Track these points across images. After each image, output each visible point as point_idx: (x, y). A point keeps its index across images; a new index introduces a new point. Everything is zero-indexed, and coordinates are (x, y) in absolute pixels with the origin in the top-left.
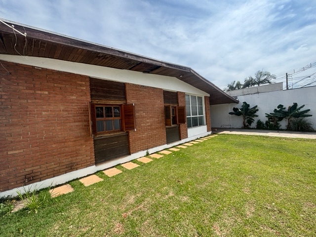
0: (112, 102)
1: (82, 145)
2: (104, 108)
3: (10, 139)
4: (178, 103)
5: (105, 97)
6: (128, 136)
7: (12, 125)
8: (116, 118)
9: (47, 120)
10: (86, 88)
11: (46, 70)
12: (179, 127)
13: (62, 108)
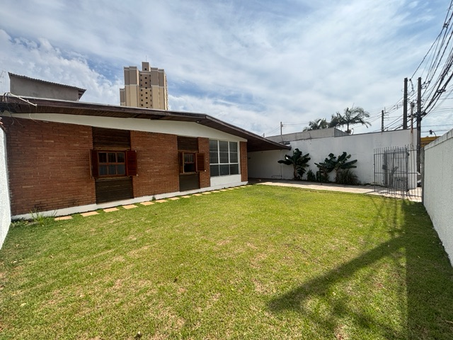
0: (114, 149)
1: (84, 185)
2: (107, 154)
3: (24, 177)
4: (198, 149)
5: (108, 144)
6: (131, 180)
7: (25, 166)
8: (120, 163)
9: (53, 164)
10: (89, 137)
11: (53, 123)
12: (199, 175)
13: (66, 154)
